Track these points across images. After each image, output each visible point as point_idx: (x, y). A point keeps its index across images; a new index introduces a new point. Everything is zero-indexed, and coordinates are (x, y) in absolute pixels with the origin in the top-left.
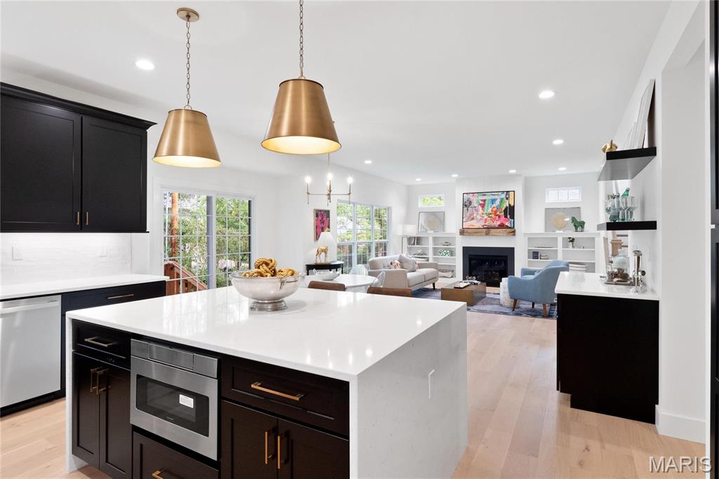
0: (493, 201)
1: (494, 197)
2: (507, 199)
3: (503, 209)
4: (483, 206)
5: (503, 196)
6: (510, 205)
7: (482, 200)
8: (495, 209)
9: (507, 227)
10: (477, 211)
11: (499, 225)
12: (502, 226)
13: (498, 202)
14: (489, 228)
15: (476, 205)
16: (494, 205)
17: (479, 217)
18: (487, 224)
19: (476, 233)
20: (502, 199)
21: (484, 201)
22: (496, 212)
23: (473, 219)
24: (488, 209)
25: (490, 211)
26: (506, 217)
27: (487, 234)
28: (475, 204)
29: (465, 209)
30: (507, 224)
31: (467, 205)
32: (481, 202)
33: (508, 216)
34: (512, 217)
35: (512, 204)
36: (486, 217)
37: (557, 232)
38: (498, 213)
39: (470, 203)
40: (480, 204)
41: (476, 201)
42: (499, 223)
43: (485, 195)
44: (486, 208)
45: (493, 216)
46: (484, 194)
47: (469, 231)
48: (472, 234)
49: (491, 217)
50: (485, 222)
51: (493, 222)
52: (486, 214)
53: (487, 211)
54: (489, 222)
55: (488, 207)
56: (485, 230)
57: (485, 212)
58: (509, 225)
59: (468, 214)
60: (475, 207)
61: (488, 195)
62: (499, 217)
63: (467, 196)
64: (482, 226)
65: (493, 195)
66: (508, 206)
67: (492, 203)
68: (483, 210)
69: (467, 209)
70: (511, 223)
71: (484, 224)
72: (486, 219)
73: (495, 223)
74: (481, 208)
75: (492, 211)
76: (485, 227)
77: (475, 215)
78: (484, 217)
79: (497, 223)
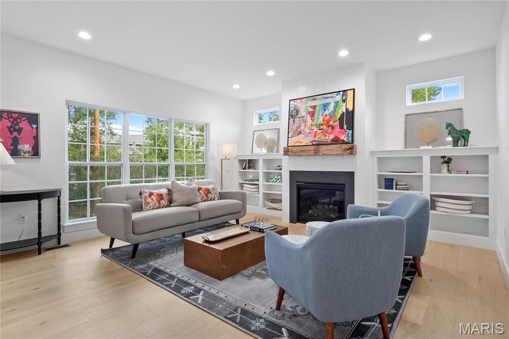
0: (325, 106)
1: (326, 101)
2: (344, 101)
3: (339, 117)
4: (312, 114)
5: (339, 98)
6: (347, 110)
7: (311, 107)
8: (328, 117)
9: (344, 142)
10: (305, 122)
11: (332, 140)
12: (336, 141)
13: (331, 108)
14: (319, 144)
16: (327, 112)
17: (307, 130)
18: (316, 139)
19: (302, 151)
20: (338, 102)
21: (314, 107)
22: (328, 121)
23: (300, 133)
24: (318, 119)
25: (321, 120)
26: (341, 127)
27: (316, 153)
28: (303, 113)
29: (292, 120)
30: (343, 137)
31: (293, 115)
32: (311, 110)
33: (345, 126)
34: (351, 127)
35: (351, 109)
36: (315, 129)
37: (422, 148)
38: (331, 123)
39: (297, 112)
40: (309, 113)
41: (304, 109)
42: (332, 137)
43: (315, 99)
44: (316, 116)
45: (325, 127)
46: (314, 98)
47: (295, 149)
48: (298, 154)
49: (322, 129)
50: (315, 137)
51: (325, 136)
52: (316, 125)
53: (317, 121)
54: (319, 136)
55: (319, 115)
56: (313, 148)
57: (315, 123)
58: (345, 139)
59: (295, 127)
60: (303, 117)
61: (319, 99)
62: (333, 128)
63: (294, 103)
64: (311, 142)
65: (326, 98)
66: (344, 111)
67: (324, 110)
68: (313, 120)
69: (294, 121)
70: (348, 136)
71: (314, 139)
72: (316, 132)
73: (327, 137)
74: (310, 118)
75: (323, 120)
76: (314, 143)
77: (302, 128)
78: (313, 130)
79: (329, 137)
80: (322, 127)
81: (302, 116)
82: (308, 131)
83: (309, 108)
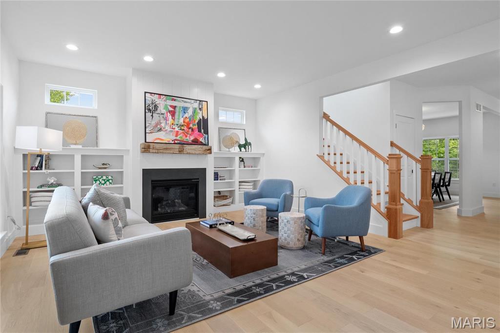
0: (185, 110)
1: (186, 105)
2: (200, 109)
3: (197, 122)
4: (173, 114)
5: (196, 105)
6: (203, 117)
7: (171, 106)
8: (188, 120)
9: (202, 144)
10: (166, 119)
11: (193, 141)
12: (196, 142)
13: (190, 112)
14: (182, 143)
15: (164, 111)
16: (186, 115)
17: (168, 128)
18: (178, 138)
19: (166, 149)
20: (196, 108)
21: (174, 107)
22: (188, 124)
23: (160, 130)
24: (179, 119)
25: (181, 121)
26: (200, 131)
27: (181, 152)
28: (161, 109)
29: (149, 115)
30: (201, 140)
31: (150, 109)
32: (171, 109)
33: (202, 131)
34: (206, 132)
35: (206, 117)
36: (177, 129)
38: (191, 126)
39: (156, 107)
40: (170, 112)
41: (163, 105)
42: (192, 138)
43: (175, 100)
44: (176, 116)
45: (185, 128)
46: (173, 98)
47: (157, 146)
48: (161, 151)
49: (183, 130)
50: (176, 136)
51: (186, 136)
52: (177, 125)
53: (178, 122)
54: (181, 135)
55: (179, 116)
56: (177, 146)
57: (176, 123)
58: (203, 141)
59: (154, 123)
60: (163, 114)
61: (179, 101)
62: (193, 130)
63: (151, 97)
64: (172, 141)
65: (185, 102)
66: (201, 118)
67: (184, 113)
68: (174, 120)
69: (152, 116)
70: (205, 139)
71: (175, 138)
72: (177, 132)
73: (188, 138)
74: (170, 117)
75: (184, 122)
76: (176, 142)
77: (163, 125)
78: (174, 129)
79: (190, 138)
80: (183, 128)
81: (162, 112)
82: (169, 130)
83: (168, 106)
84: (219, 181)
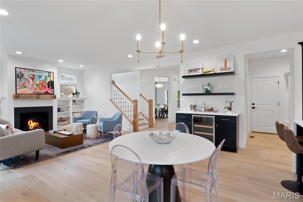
0: (40, 77)
1: (41, 74)
2: (49, 76)
3: (47, 83)
4: (33, 79)
5: (47, 74)
6: (51, 80)
7: (32, 75)
8: (42, 82)
9: (50, 94)
10: (29, 82)
11: (45, 93)
12: (47, 93)
13: (43, 78)
14: (38, 94)
15: (27, 77)
16: (41, 79)
17: (30, 86)
18: (36, 91)
19: (29, 97)
20: (46, 76)
21: (34, 75)
22: (42, 84)
23: (25, 87)
24: (36, 81)
25: (38, 82)
26: (49, 87)
27: (38, 98)
29: (18, 79)
30: (50, 92)
31: (19, 76)
32: (32, 76)
33: (51, 87)
34: (53, 88)
35: (52, 80)
36: (35, 87)
38: (44, 85)
39: (23, 75)
40: (31, 78)
41: (27, 75)
42: (44, 91)
43: (34, 72)
44: (35, 80)
45: (40, 86)
46: (33, 71)
48: (26, 98)
49: (39, 87)
50: (35, 90)
51: (41, 90)
52: (36, 84)
53: (36, 83)
54: (38, 90)
55: (37, 80)
56: (36, 95)
57: (35, 83)
58: (51, 93)
59: (21, 83)
60: (27, 79)
61: (37, 72)
62: (45, 87)
63: (19, 70)
64: (33, 93)
65: (40, 73)
66: (50, 81)
67: (40, 78)
68: (34, 82)
69: (20, 80)
70: (52, 91)
71: (34, 91)
72: (36, 88)
73: (42, 91)
74: (31, 80)
75: (40, 83)
76: (35, 93)
77: (27, 84)
78: (34, 86)
79: (43, 91)
80: (39, 86)
81: (26, 78)
82: (31, 87)
83: (30, 75)
84: (61, 112)
